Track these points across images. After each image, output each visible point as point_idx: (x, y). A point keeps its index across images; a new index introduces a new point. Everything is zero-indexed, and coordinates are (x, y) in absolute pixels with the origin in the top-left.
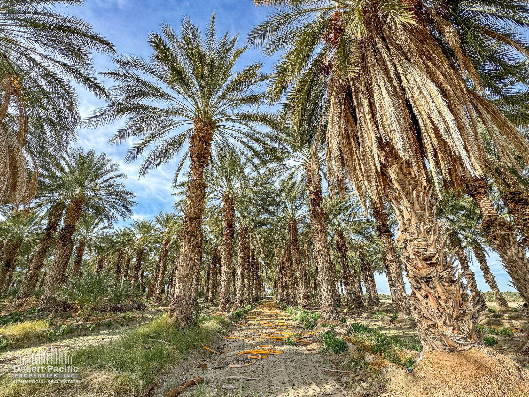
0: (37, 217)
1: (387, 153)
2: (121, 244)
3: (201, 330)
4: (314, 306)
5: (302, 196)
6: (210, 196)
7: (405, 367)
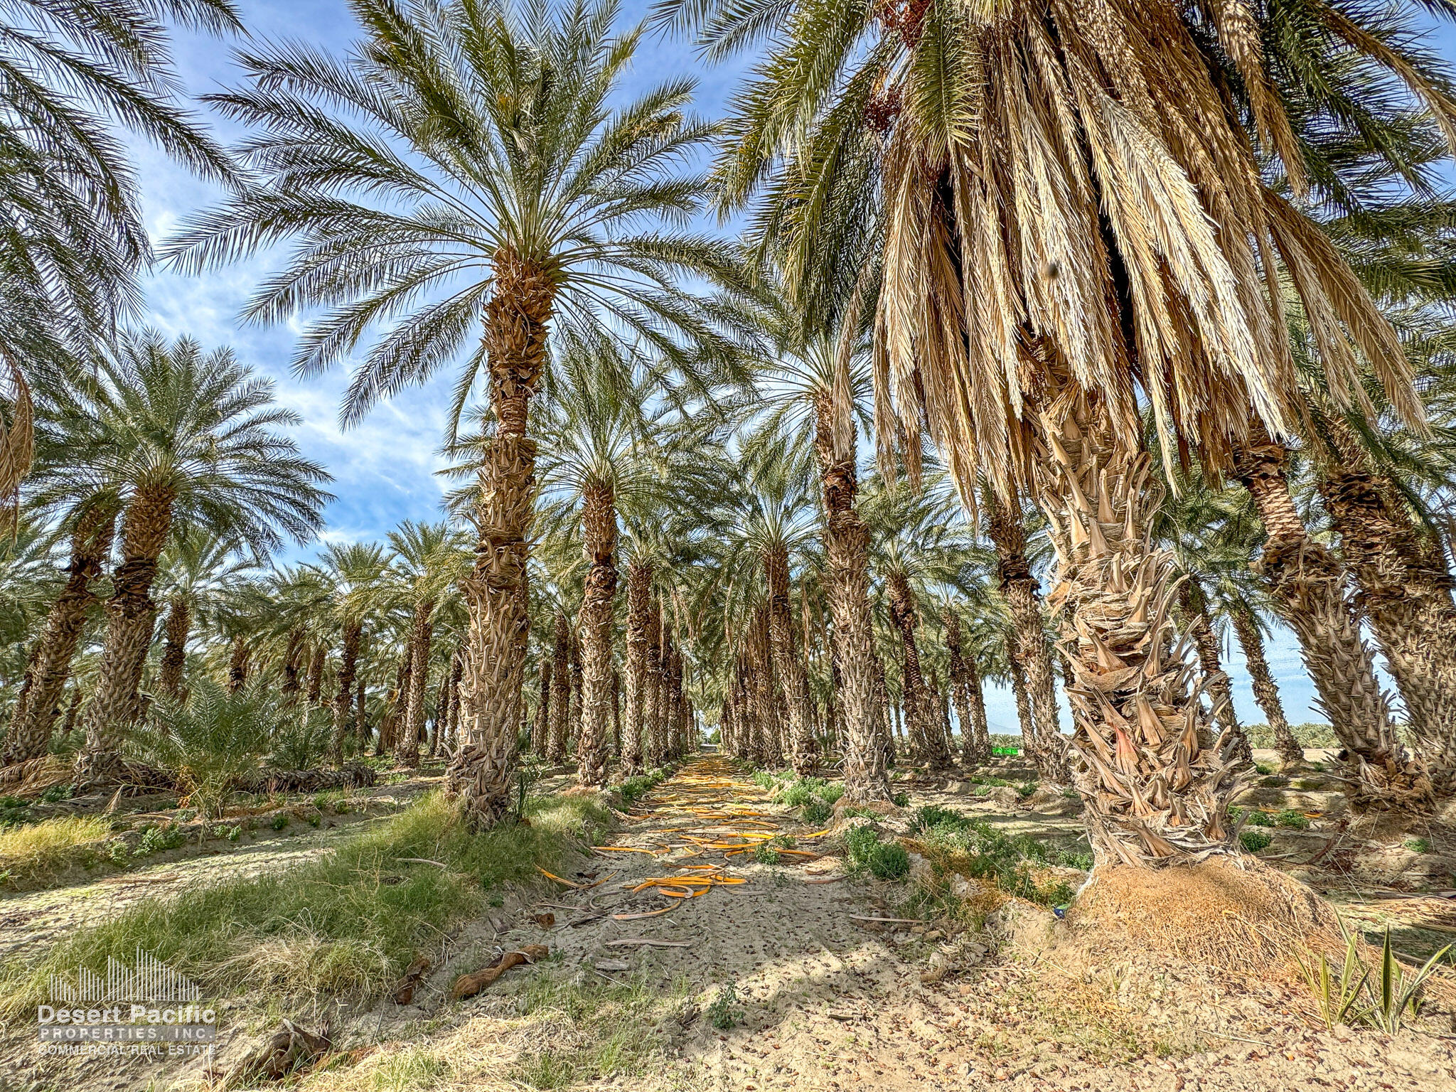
0: (36, 533)
1: (1038, 365)
2: (296, 612)
3: (535, 833)
4: (828, 767)
5: (802, 479)
6: (547, 478)
7: (1049, 905)
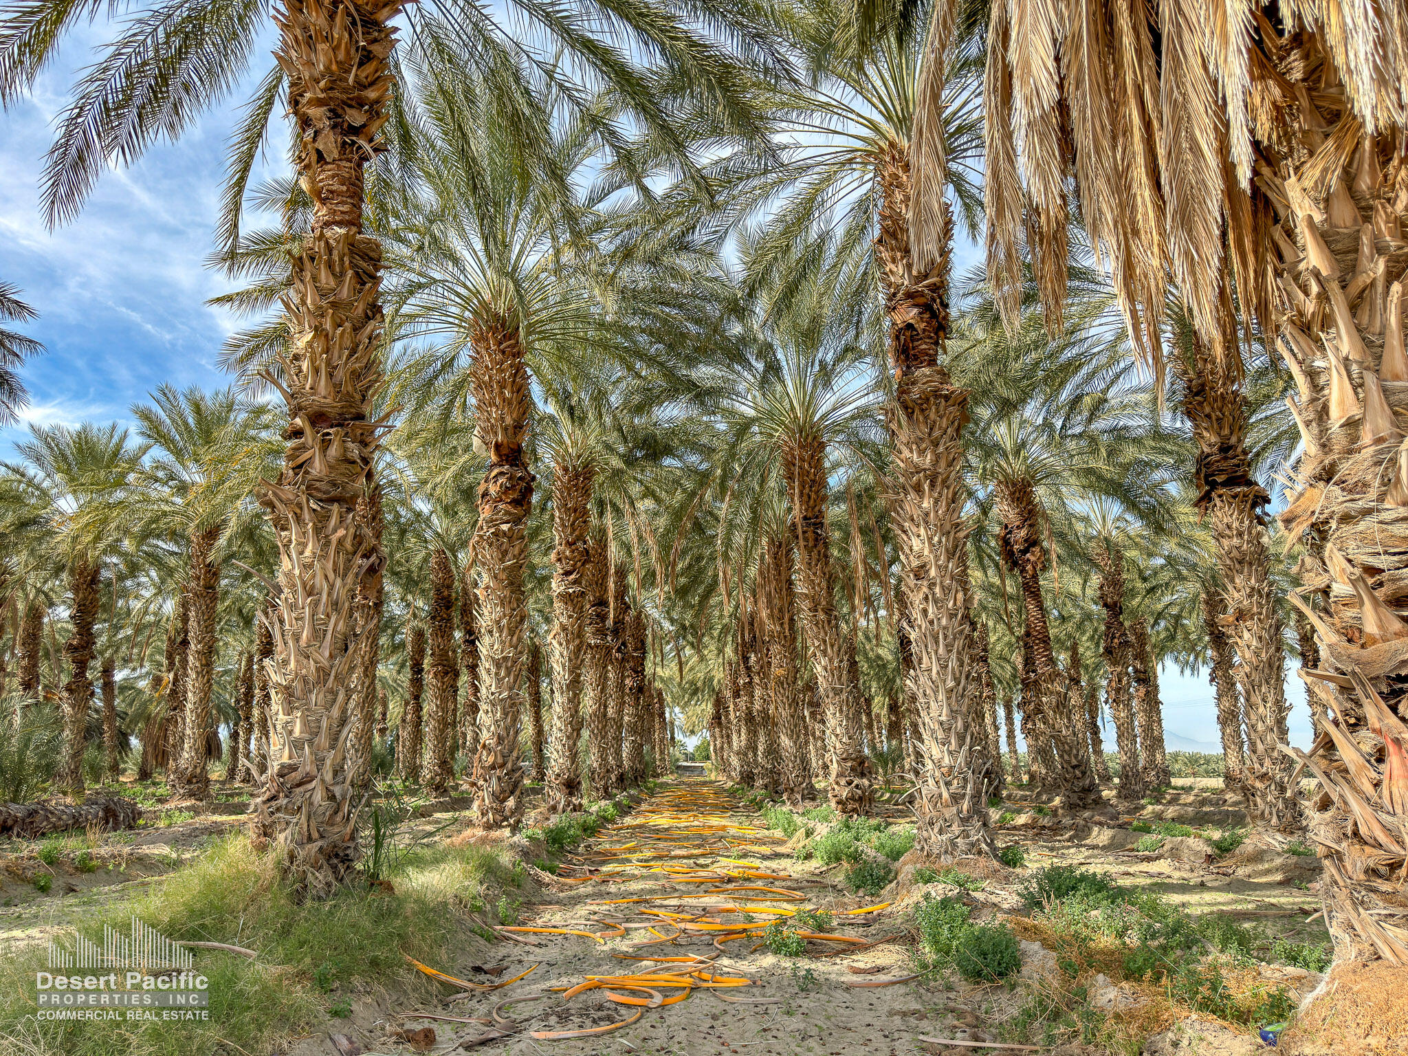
1: (1287, 87)
3: (401, 902)
4: (888, 801)
5: (852, 313)
6: (405, 309)
7: (1251, 1024)
